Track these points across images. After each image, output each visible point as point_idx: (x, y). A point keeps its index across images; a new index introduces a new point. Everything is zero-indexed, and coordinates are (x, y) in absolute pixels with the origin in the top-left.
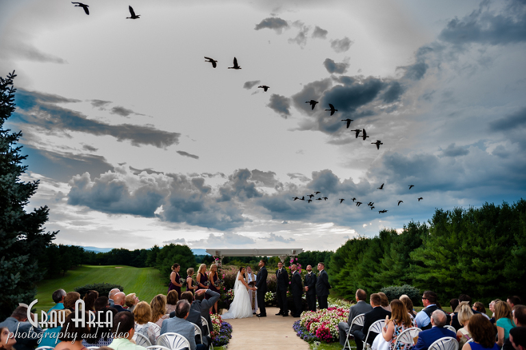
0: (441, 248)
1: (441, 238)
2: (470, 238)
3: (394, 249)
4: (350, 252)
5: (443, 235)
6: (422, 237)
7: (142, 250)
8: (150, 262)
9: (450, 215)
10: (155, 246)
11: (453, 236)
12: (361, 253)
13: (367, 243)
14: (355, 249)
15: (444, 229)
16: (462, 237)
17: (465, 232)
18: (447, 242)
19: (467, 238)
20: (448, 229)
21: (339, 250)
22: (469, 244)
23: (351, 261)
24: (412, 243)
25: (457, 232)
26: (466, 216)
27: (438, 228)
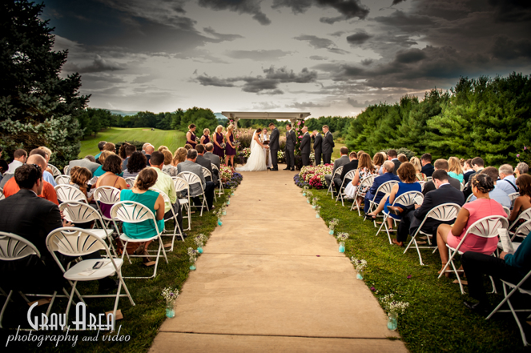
0: (458, 117)
1: (460, 107)
2: (489, 108)
3: (412, 116)
4: (369, 119)
5: (463, 103)
6: (442, 105)
7: (167, 113)
8: (175, 125)
9: (474, 84)
10: (179, 110)
11: (473, 105)
12: (380, 119)
13: (387, 110)
14: (374, 115)
15: (465, 98)
16: (481, 107)
17: (486, 102)
18: (465, 111)
19: (486, 108)
20: (470, 98)
21: (359, 116)
22: (487, 114)
23: (369, 127)
24: (431, 111)
25: (478, 102)
26: (490, 86)
27: (459, 97)
